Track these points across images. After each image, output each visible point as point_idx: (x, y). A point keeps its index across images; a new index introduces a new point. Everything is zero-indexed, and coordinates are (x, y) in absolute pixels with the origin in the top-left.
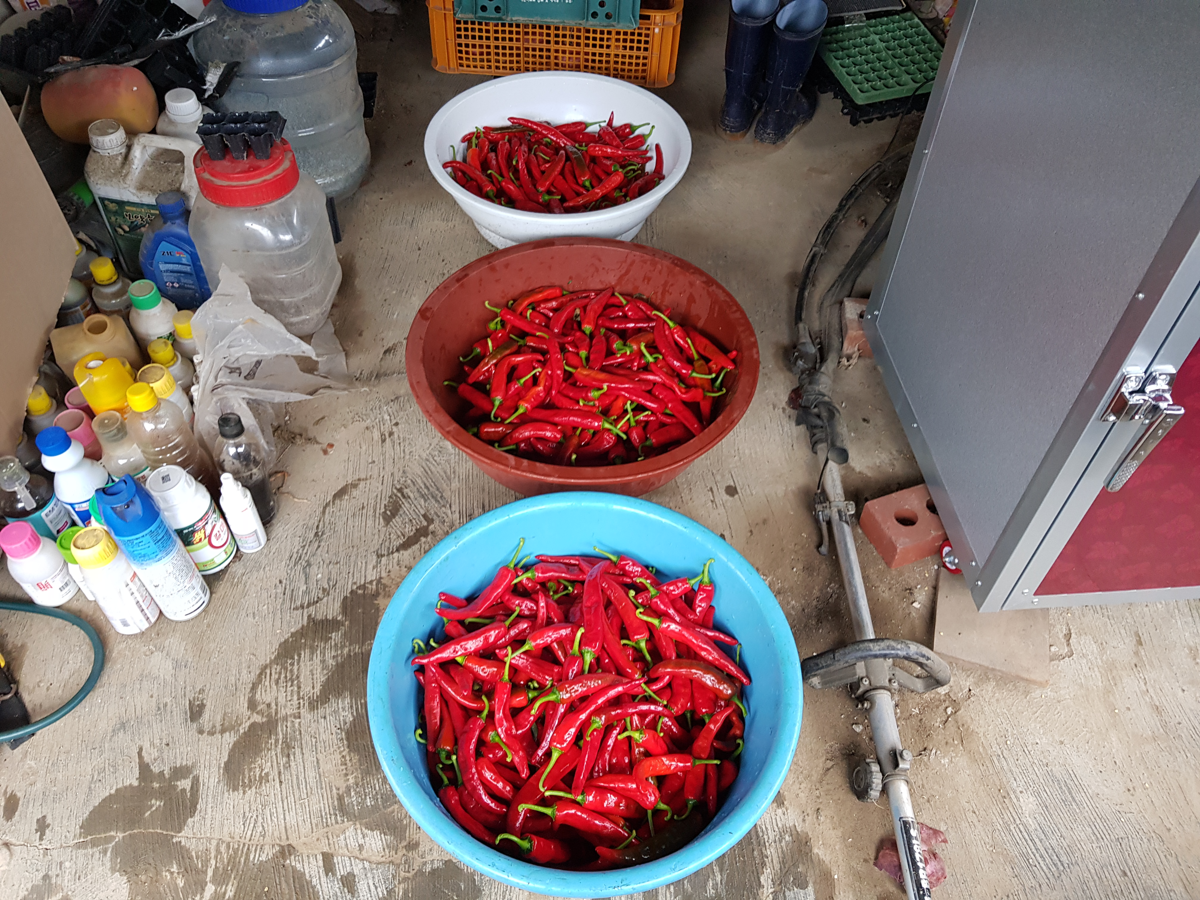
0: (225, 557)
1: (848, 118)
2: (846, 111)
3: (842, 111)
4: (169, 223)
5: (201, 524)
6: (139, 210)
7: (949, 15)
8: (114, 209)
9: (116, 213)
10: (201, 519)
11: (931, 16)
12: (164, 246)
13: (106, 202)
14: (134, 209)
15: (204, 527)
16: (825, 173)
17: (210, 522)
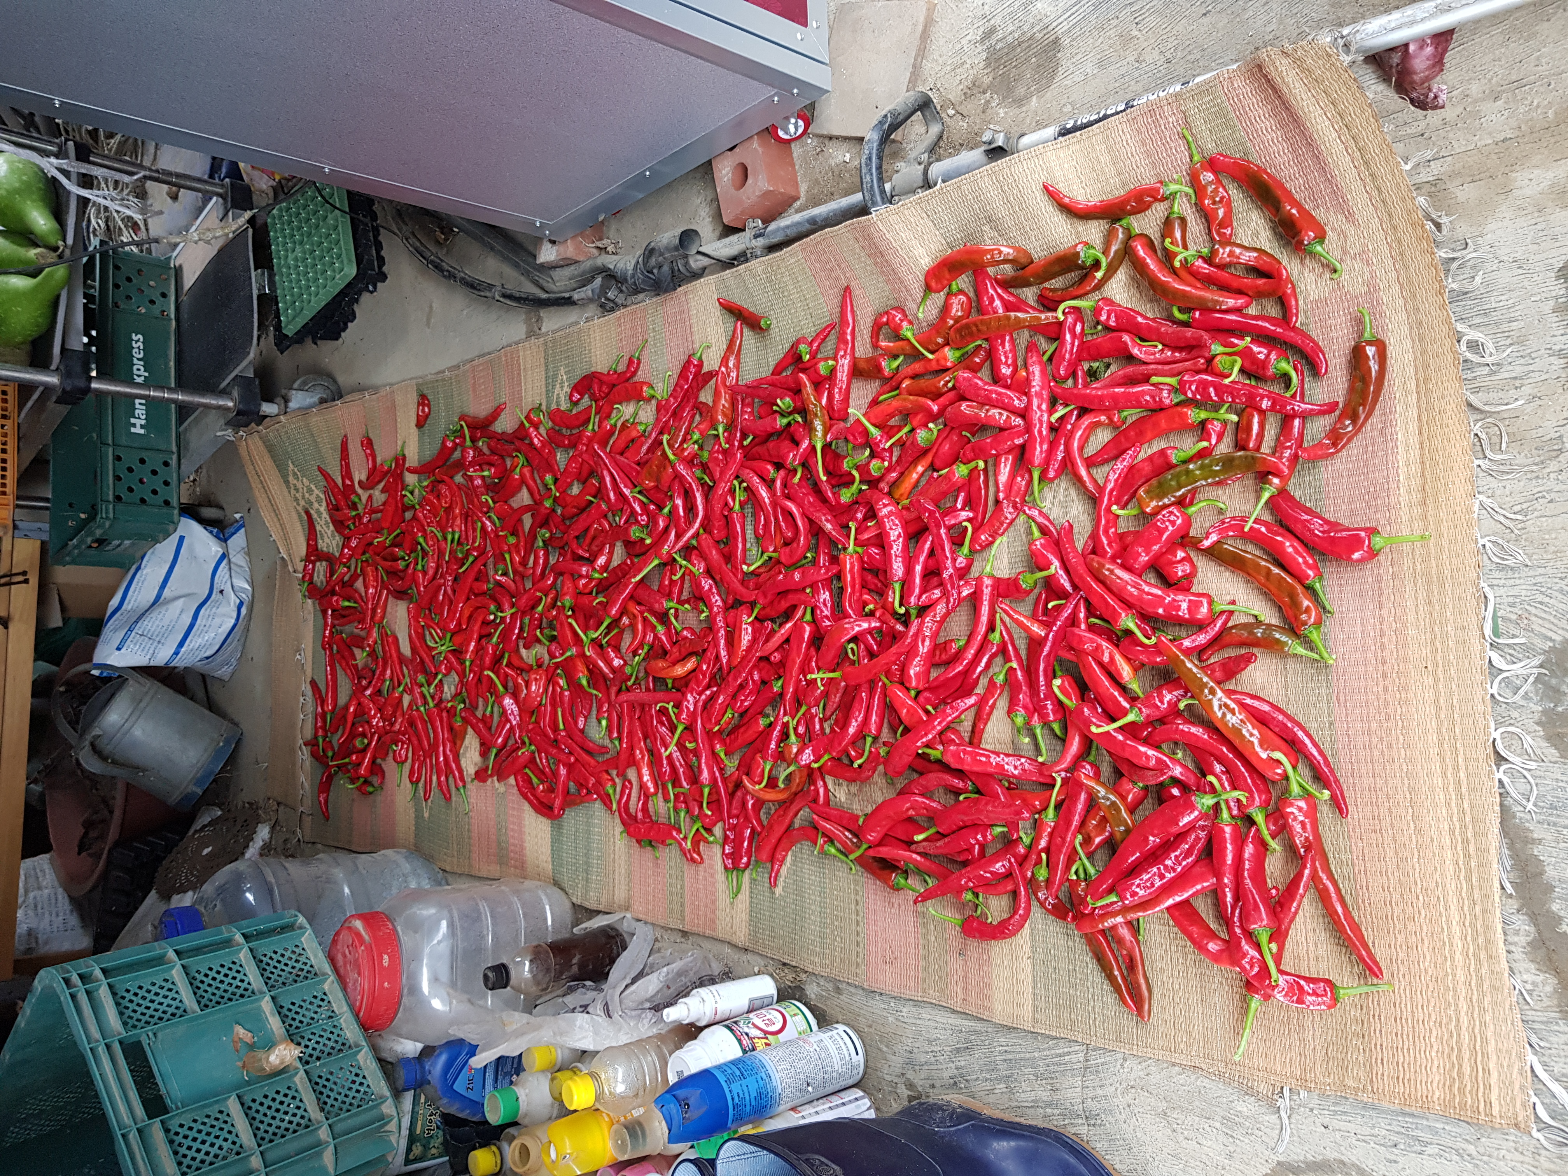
0: (800, 1017)
1: (379, 285)
2: (371, 288)
3: (372, 292)
4: (429, 1077)
5: (746, 1041)
6: (420, 1118)
7: (271, 175)
8: (420, 1148)
9: (426, 1147)
10: (740, 1041)
11: (271, 194)
12: (460, 1086)
13: (411, 1157)
14: (419, 1123)
15: (751, 1039)
16: (431, 307)
17: (746, 1030)
